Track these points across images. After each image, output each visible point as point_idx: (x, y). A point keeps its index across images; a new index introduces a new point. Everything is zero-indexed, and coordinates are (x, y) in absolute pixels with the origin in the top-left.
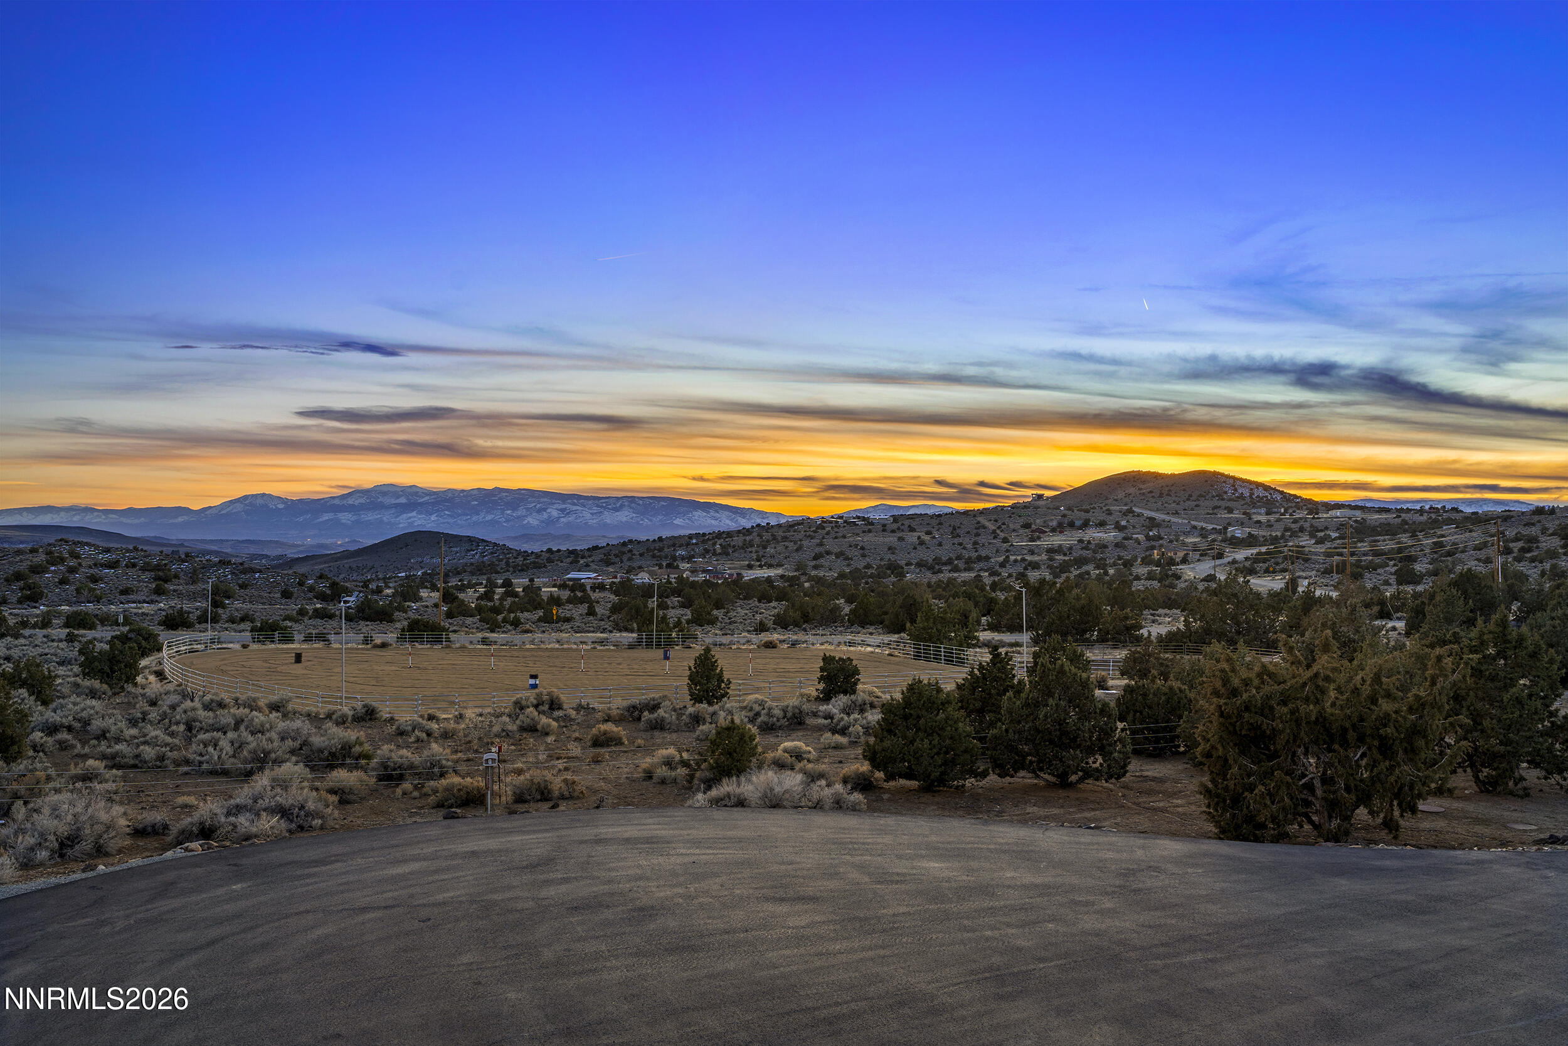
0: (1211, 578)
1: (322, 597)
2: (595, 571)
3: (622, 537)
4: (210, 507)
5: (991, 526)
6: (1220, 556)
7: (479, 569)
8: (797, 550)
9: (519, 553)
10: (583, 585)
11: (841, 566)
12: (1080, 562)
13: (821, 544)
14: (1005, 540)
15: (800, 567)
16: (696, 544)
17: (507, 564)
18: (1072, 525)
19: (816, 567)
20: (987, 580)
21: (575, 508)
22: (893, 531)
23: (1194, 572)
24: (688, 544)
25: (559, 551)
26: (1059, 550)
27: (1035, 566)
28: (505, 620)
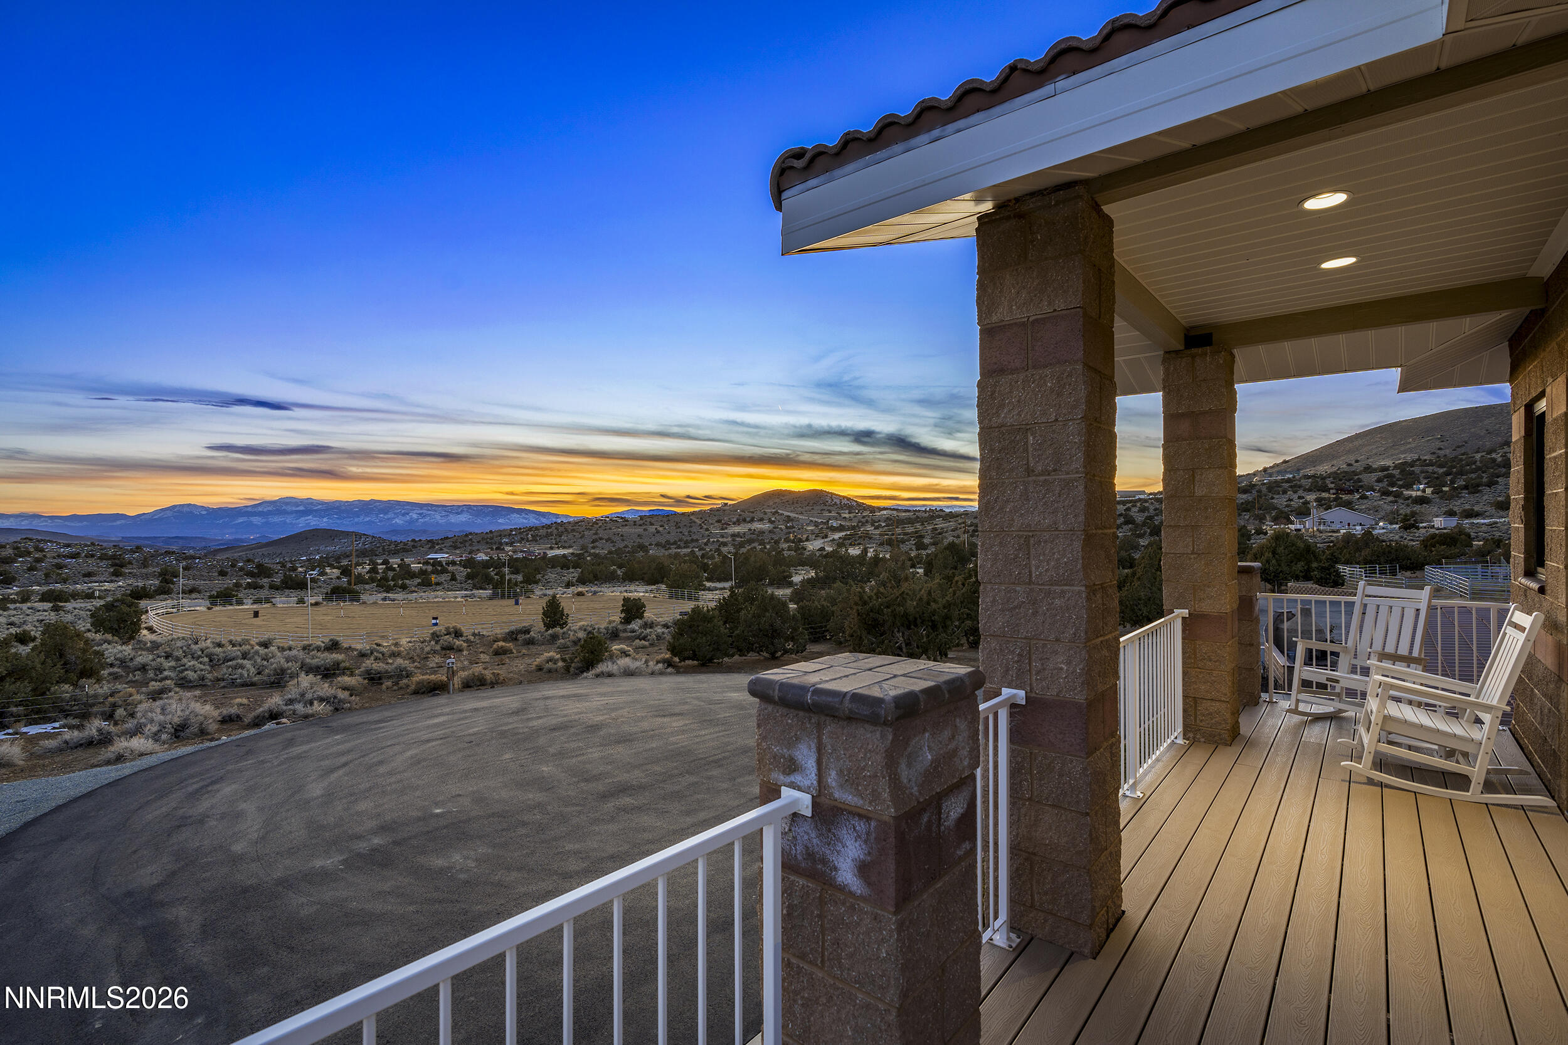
0: (822, 549)
1: (250, 574)
2: (447, 553)
3: (463, 531)
4: (144, 514)
5: (699, 522)
6: (826, 537)
7: (363, 554)
8: (581, 538)
9: (391, 542)
10: (440, 562)
11: (608, 546)
12: (750, 541)
13: (596, 534)
14: (707, 530)
15: (583, 548)
16: (515, 535)
17: (384, 550)
18: (744, 520)
19: (593, 548)
20: (699, 554)
21: (429, 512)
22: (640, 525)
23: (814, 545)
24: (510, 535)
25: (420, 540)
26: (738, 535)
27: (725, 544)
28: (395, 585)
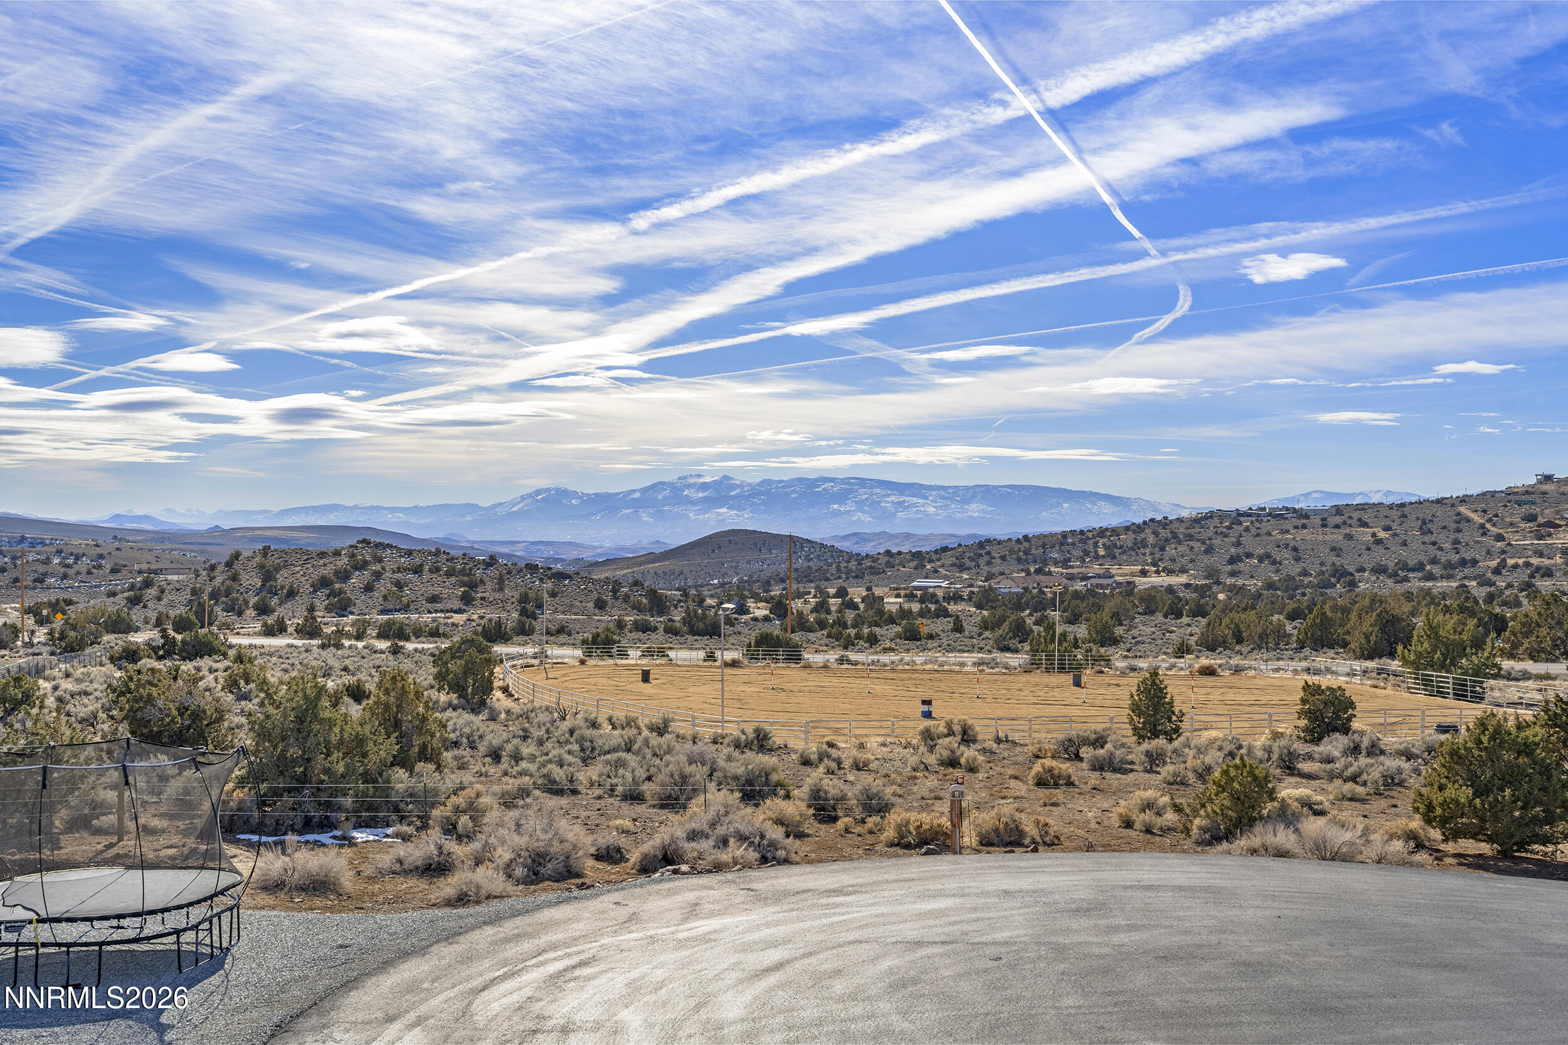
1: (638, 608)
2: (946, 578)
3: (974, 536)
4: (500, 504)
5: (1478, 519)
7: (806, 576)
8: (1207, 552)
9: (851, 556)
10: (934, 595)
11: (1267, 573)
13: (1238, 544)
14: (1500, 538)
15: (1212, 574)
16: (1073, 544)
17: (839, 569)
19: (1233, 574)
20: (1480, 592)
21: (914, 499)
22: (1337, 527)
24: (1061, 544)
25: (900, 553)
27: (1546, 572)
28: (858, 636)
